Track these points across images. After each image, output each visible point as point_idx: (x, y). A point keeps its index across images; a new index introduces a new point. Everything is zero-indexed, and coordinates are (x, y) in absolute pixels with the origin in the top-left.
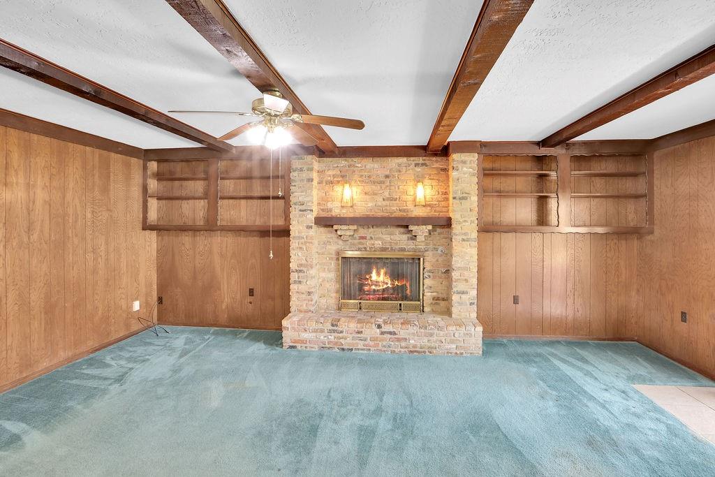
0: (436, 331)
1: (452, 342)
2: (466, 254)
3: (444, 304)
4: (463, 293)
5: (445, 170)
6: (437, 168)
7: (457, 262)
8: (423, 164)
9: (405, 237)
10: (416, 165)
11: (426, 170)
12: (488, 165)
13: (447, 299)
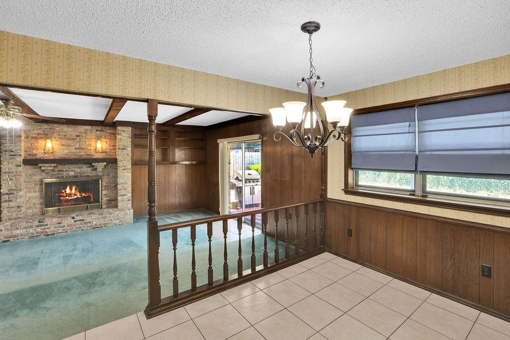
0: (108, 215)
1: (117, 219)
2: (125, 177)
3: (113, 203)
4: (124, 195)
5: (115, 134)
6: (110, 133)
7: (120, 180)
8: (101, 130)
9: (89, 169)
10: (97, 130)
11: (103, 134)
12: (137, 132)
13: (116, 200)
